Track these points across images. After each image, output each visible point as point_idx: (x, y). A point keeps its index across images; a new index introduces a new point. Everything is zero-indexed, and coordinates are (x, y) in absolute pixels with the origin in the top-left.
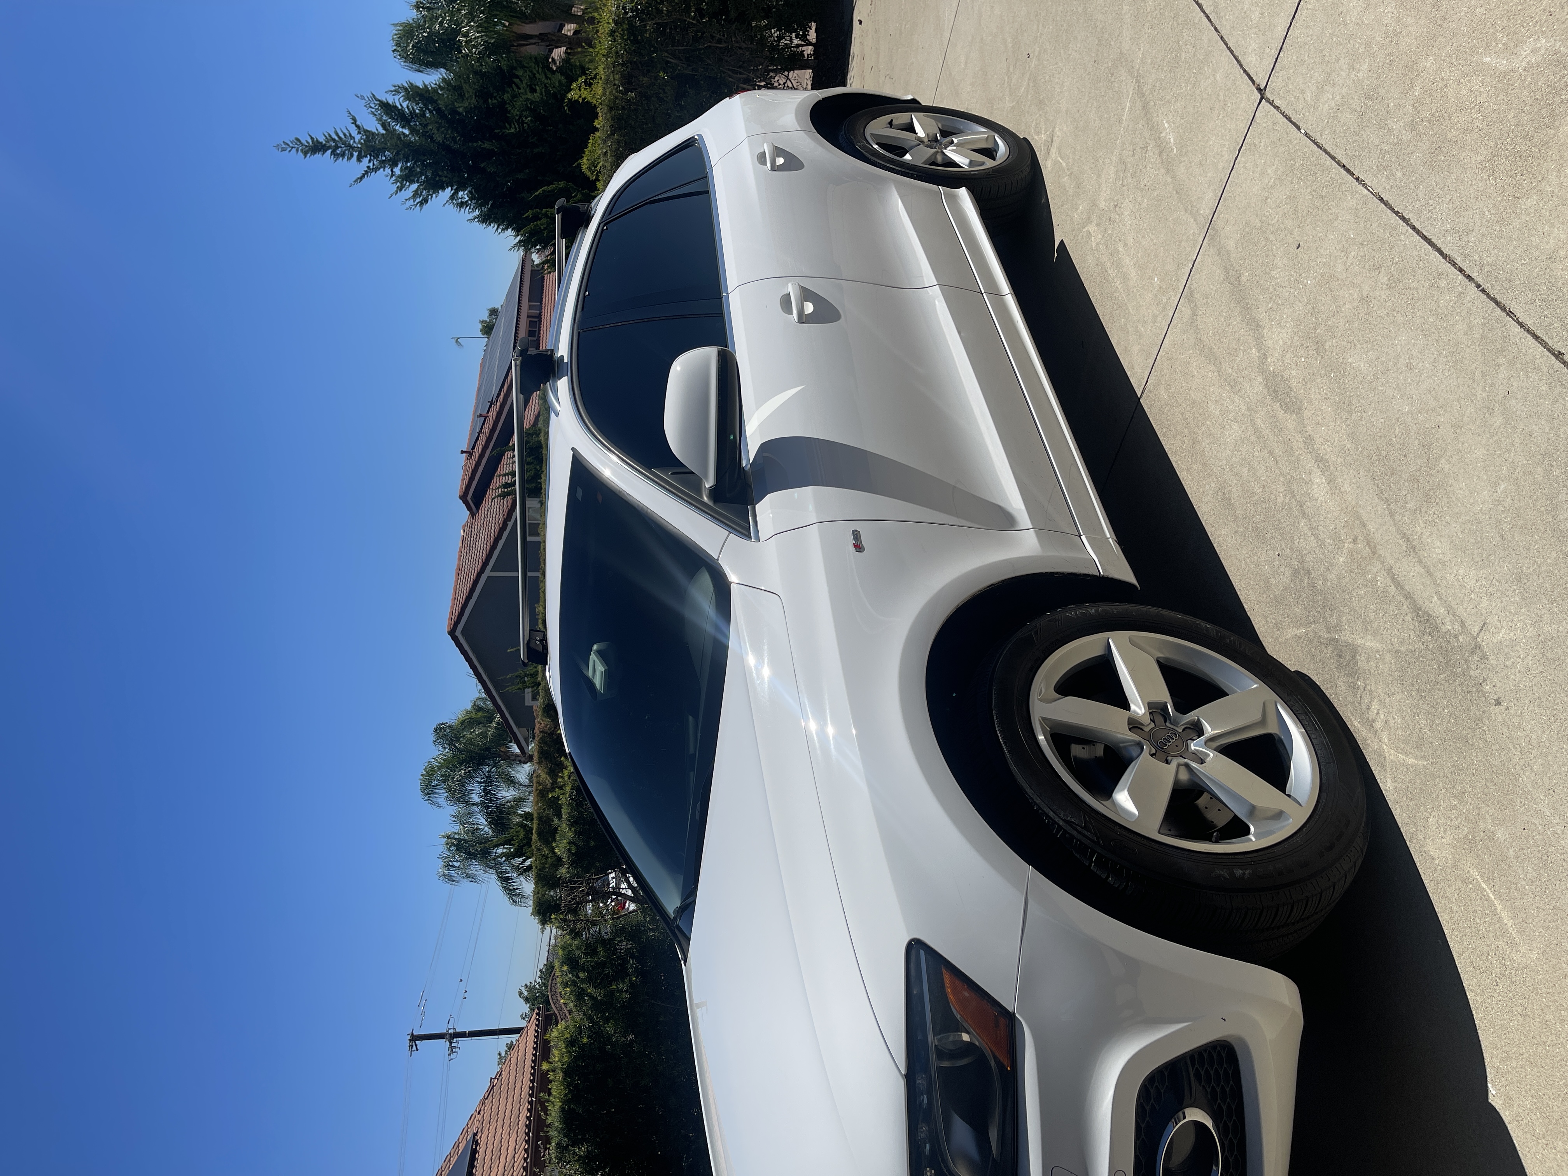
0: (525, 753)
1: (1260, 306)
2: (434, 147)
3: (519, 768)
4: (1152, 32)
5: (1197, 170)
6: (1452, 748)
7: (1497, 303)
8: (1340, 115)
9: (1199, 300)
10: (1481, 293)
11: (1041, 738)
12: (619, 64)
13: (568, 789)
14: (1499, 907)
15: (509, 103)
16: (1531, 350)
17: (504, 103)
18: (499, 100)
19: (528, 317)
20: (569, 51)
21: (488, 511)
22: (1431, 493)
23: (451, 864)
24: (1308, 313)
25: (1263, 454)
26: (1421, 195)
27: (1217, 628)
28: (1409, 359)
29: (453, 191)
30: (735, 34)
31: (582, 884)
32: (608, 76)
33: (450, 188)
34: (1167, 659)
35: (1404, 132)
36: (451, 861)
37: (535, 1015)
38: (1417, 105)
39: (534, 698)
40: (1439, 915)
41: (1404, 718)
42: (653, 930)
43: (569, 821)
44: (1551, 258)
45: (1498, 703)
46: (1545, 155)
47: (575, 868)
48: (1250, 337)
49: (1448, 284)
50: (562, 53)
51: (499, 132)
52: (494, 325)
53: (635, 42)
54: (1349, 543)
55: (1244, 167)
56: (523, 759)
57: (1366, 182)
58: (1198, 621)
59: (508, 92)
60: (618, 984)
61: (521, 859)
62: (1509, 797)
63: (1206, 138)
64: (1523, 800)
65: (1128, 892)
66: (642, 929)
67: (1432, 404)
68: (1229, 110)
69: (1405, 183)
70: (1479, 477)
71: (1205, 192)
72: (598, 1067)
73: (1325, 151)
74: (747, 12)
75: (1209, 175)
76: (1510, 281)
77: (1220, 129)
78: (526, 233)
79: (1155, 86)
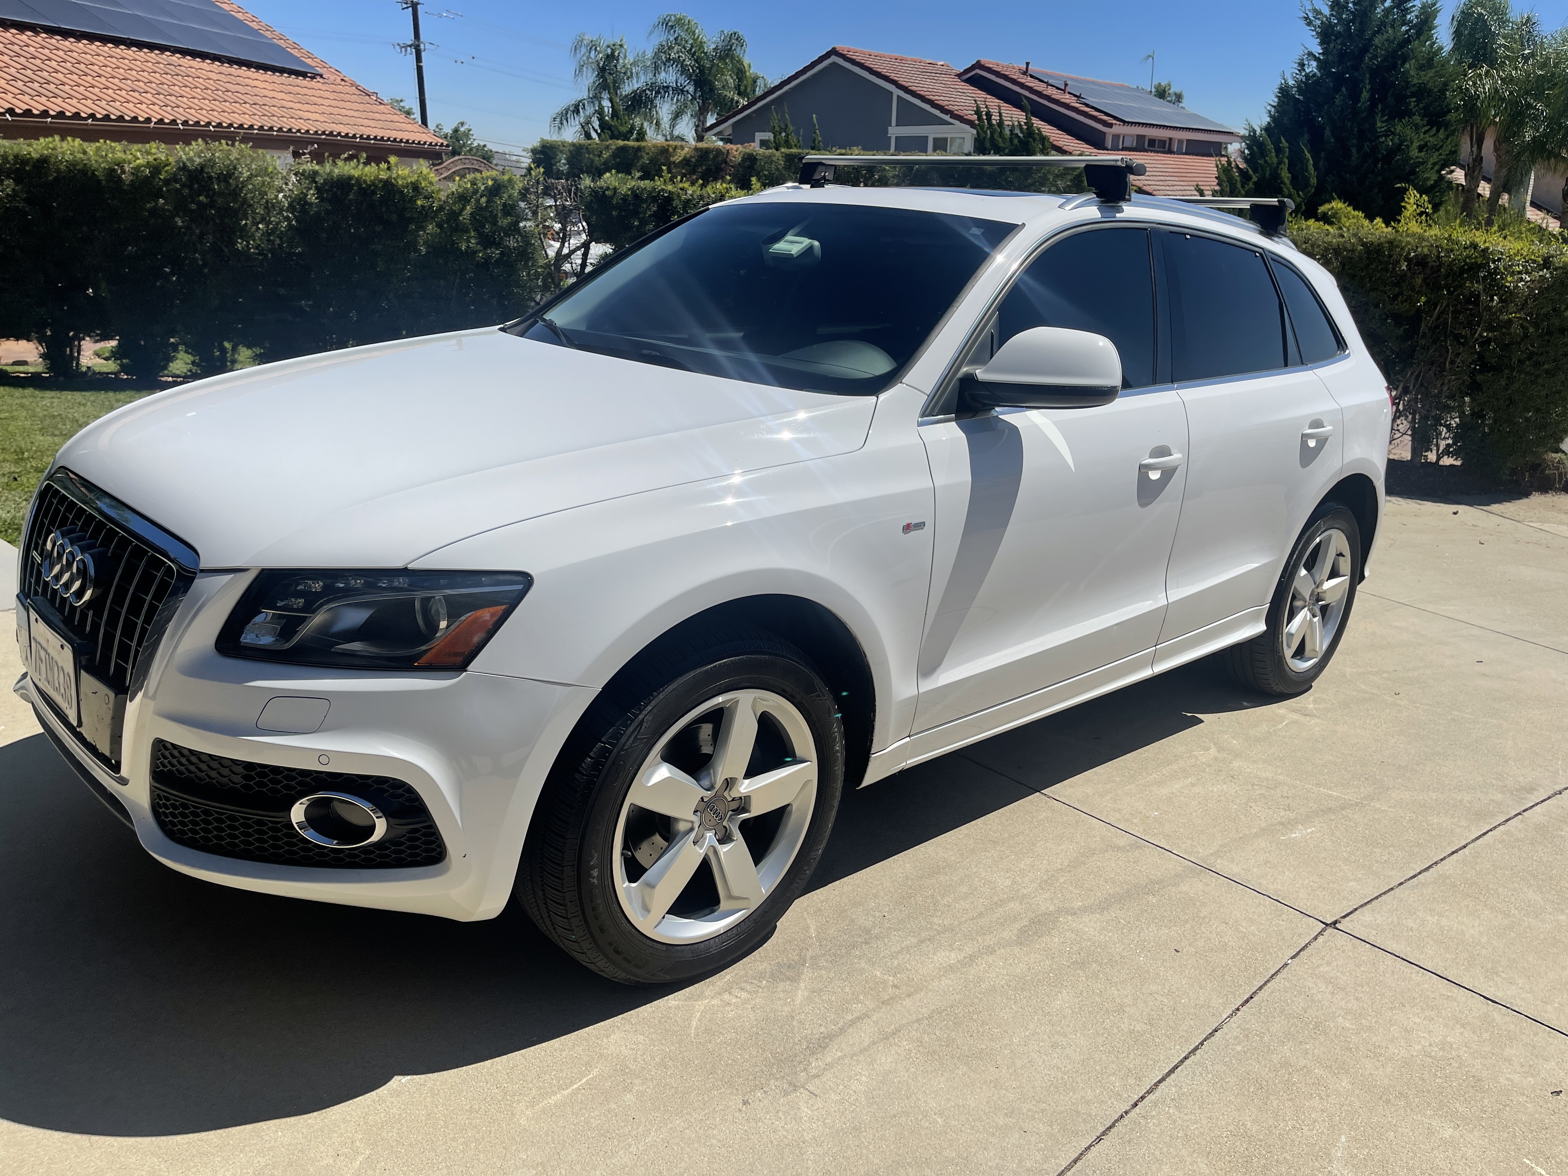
0: (706, 132)
1: (1122, 912)
2: (1368, 35)
3: (691, 125)
4: (1406, 821)
5: (1262, 858)
6: (705, 1060)
7: (1110, 1127)
8: (1302, 997)
9: (1133, 854)
10: (1120, 1114)
11: (720, 699)
12: (1440, 253)
13: (670, 188)
14: (566, 1092)
15: (1409, 121)
16: (1064, 1156)
17: (1410, 114)
18: (1414, 110)
19: (1170, 139)
20: (1460, 188)
21: (962, 92)
22: (936, 1057)
23: (593, 48)
24: (1112, 956)
25: (980, 907)
26: (1217, 1067)
27: (818, 859)
28: (1062, 1045)
29: (1317, 55)
30: (1459, 379)
31: (574, 202)
32: (1427, 240)
33: (1321, 51)
34: (790, 813)
35: (1280, 1056)
36: (596, 49)
37: (441, 141)
38: (1305, 1070)
39: (764, 143)
40: (558, 1039)
41: (733, 1019)
42: (528, 274)
43: (638, 189)
45: (745, 1103)
47: (591, 194)
48: (1093, 901)
49: (1130, 1086)
50: (1459, 180)
51: (1378, 109)
52: (1164, 98)
53: (1462, 271)
54: (893, 981)
55: (1259, 904)
56: (700, 129)
57: (1234, 1017)
58: (825, 842)
59: (1422, 120)
60: (475, 238)
61: (597, 127)
62: (661, 1106)
63: (1292, 869)
64: (658, 1119)
65: (577, 776)
66: (530, 264)
67: (1019, 1063)
68: (1318, 892)
69: (1230, 1053)
70: (949, 1100)
71: (1237, 864)
72: (394, 217)
73: (1268, 981)
74: (1480, 393)
75: (1255, 870)
76: (1129, 1142)
77: (1300, 883)
78: (1263, 140)
79: (1350, 821)
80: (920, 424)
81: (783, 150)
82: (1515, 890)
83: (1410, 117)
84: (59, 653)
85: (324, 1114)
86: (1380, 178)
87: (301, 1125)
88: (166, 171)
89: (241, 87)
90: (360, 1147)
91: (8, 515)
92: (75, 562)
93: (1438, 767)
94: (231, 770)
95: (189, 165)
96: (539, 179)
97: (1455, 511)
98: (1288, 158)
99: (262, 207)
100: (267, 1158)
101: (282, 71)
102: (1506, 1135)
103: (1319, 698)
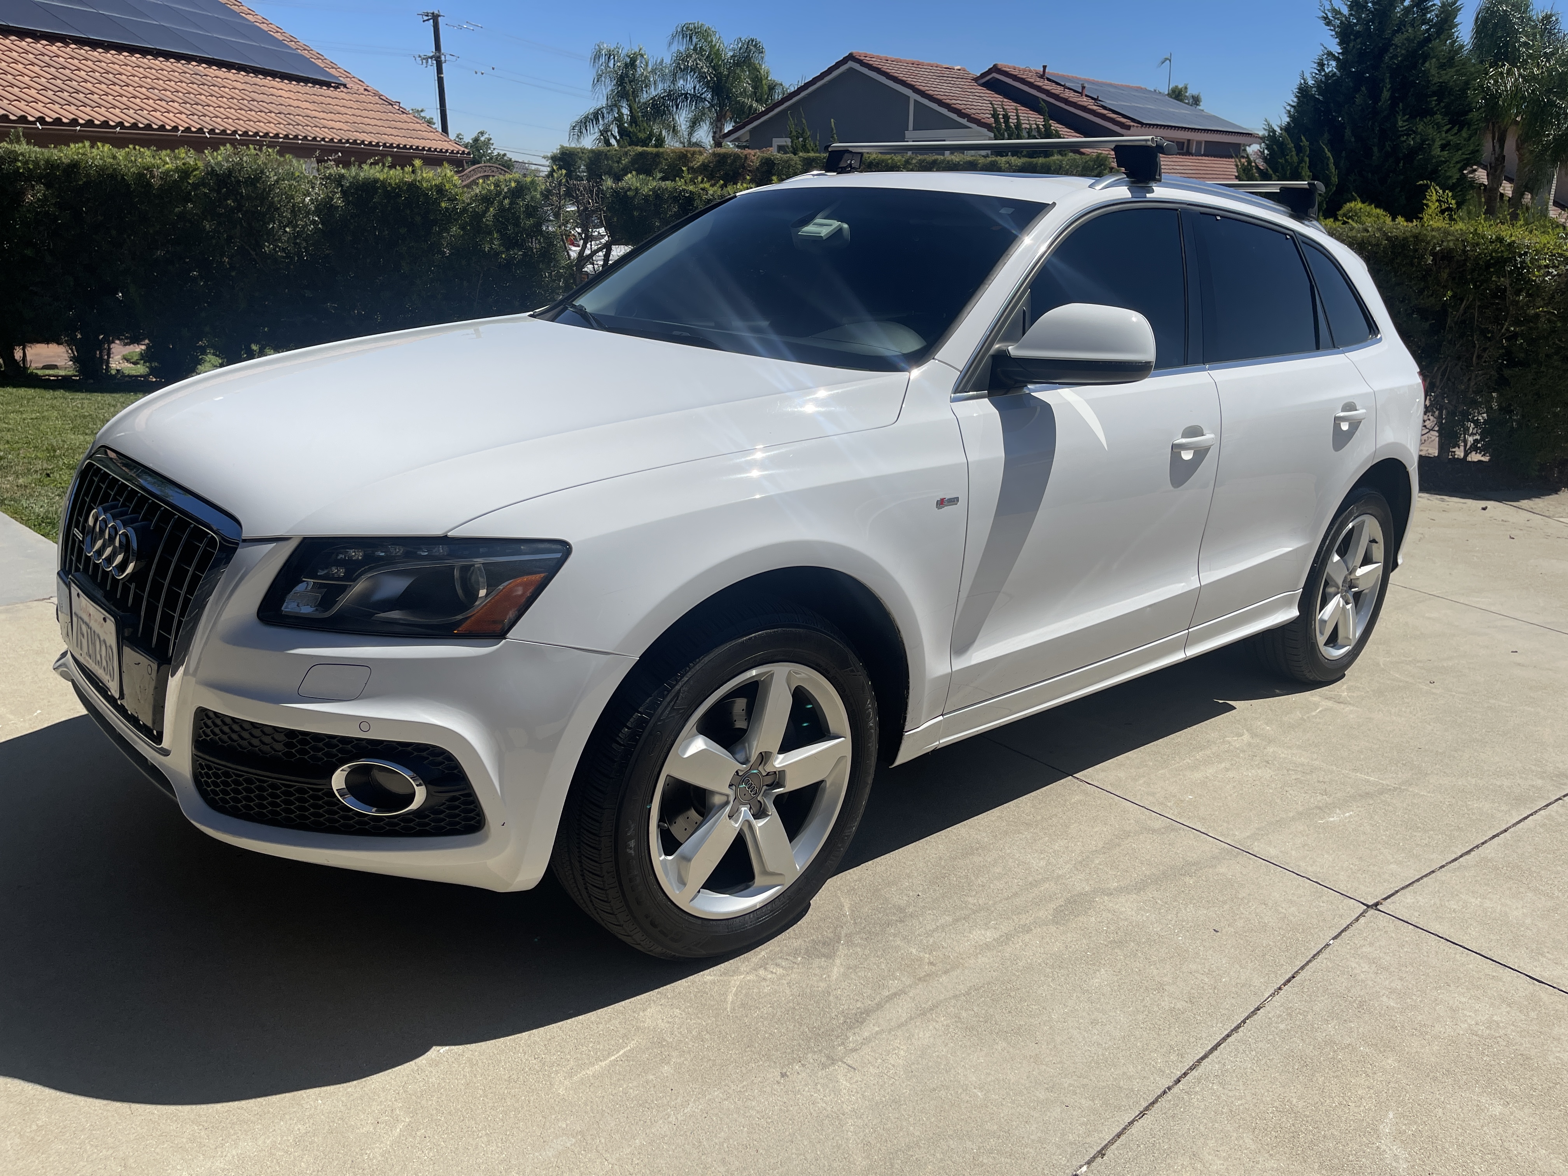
0: (723, 138)
1: (1159, 893)
2: (1388, 33)
3: (709, 132)
4: (1445, 805)
5: (1299, 842)
6: (742, 1033)
7: (1153, 1103)
8: (1345, 977)
9: (1168, 837)
10: (1163, 1090)
11: (754, 672)
12: (1465, 247)
13: (691, 188)
14: (603, 1064)
15: (1431, 120)
16: (1106, 1130)
17: (1433, 114)
18: (1435, 109)
19: (1189, 141)
20: (1482, 188)
21: (980, 96)
22: (975, 1033)
23: (612, 57)
24: (1150, 935)
25: (1015, 887)
26: (1261, 1045)
27: (851, 837)
28: (1102, 1022)
29: (1337, 55)
30: (1486, 374)
31: (596, 203)
32: (1453, 235)
33: (1340, 51)
34: (824, 789)
35: (1324, 1035)
36: (614, 58)
37: (463, 149)
38: (1351, 1048)
39: (781, 148)
40: (595, 1012)
41: (769, 994)
42: (550, 275)
43: (659, 189)
44: (1194, 1155)
45: (783, 1075)
46: (1293, 1159)
47: (613, 195)
48: (1129, 882)
49: (1173, 1062)
50: (1481, 180)
51: (1399, 108)
52: (1181, 100)
53: (1488, 265)
54: (929, 958)
55: (1299, 886)
56: (717, 136)
57: (1277, 996)
58: (859, 819)
59: (1443, 119)
60: (498, 239)
61: (616, 134)
62: (699, 1078)
63: (1331, 852)
64: (697, 1090)
65: (614, 746)
66: (552, 264)
67: (1058, 1039)
68: (1358, 875)
69: (1273, 1031)
70: (989, 1074)
71: (1275, 847)
72: (418, 219)
73: (1310, 961)
74: (1508, 388)
75: (1294, 852)
76: (1173, 1117)
77: (1339, 865)
78: (1283, 139)
79: (1389, 805)
80: (953, 400)
81: (801, 154)
82: (1558, 873)
83: (1432, 116)
84: (102, 626)
85: (364, 1083)
86: (1401, 176)
87: (340, 1094)
88: (194, 176)
89: (265, 96)
90: (400, 1115)
91: (41, 510)
93: (1476, 754)
94: (273, 738)
95: (217, 169)
96: (561, 180)
97: (1484, 506)
98: (1308, 157)
99: (289, 211)
100: (307, 1125)
101: (306, 80)
102: (1557, 1113)
103: (1352, 686)
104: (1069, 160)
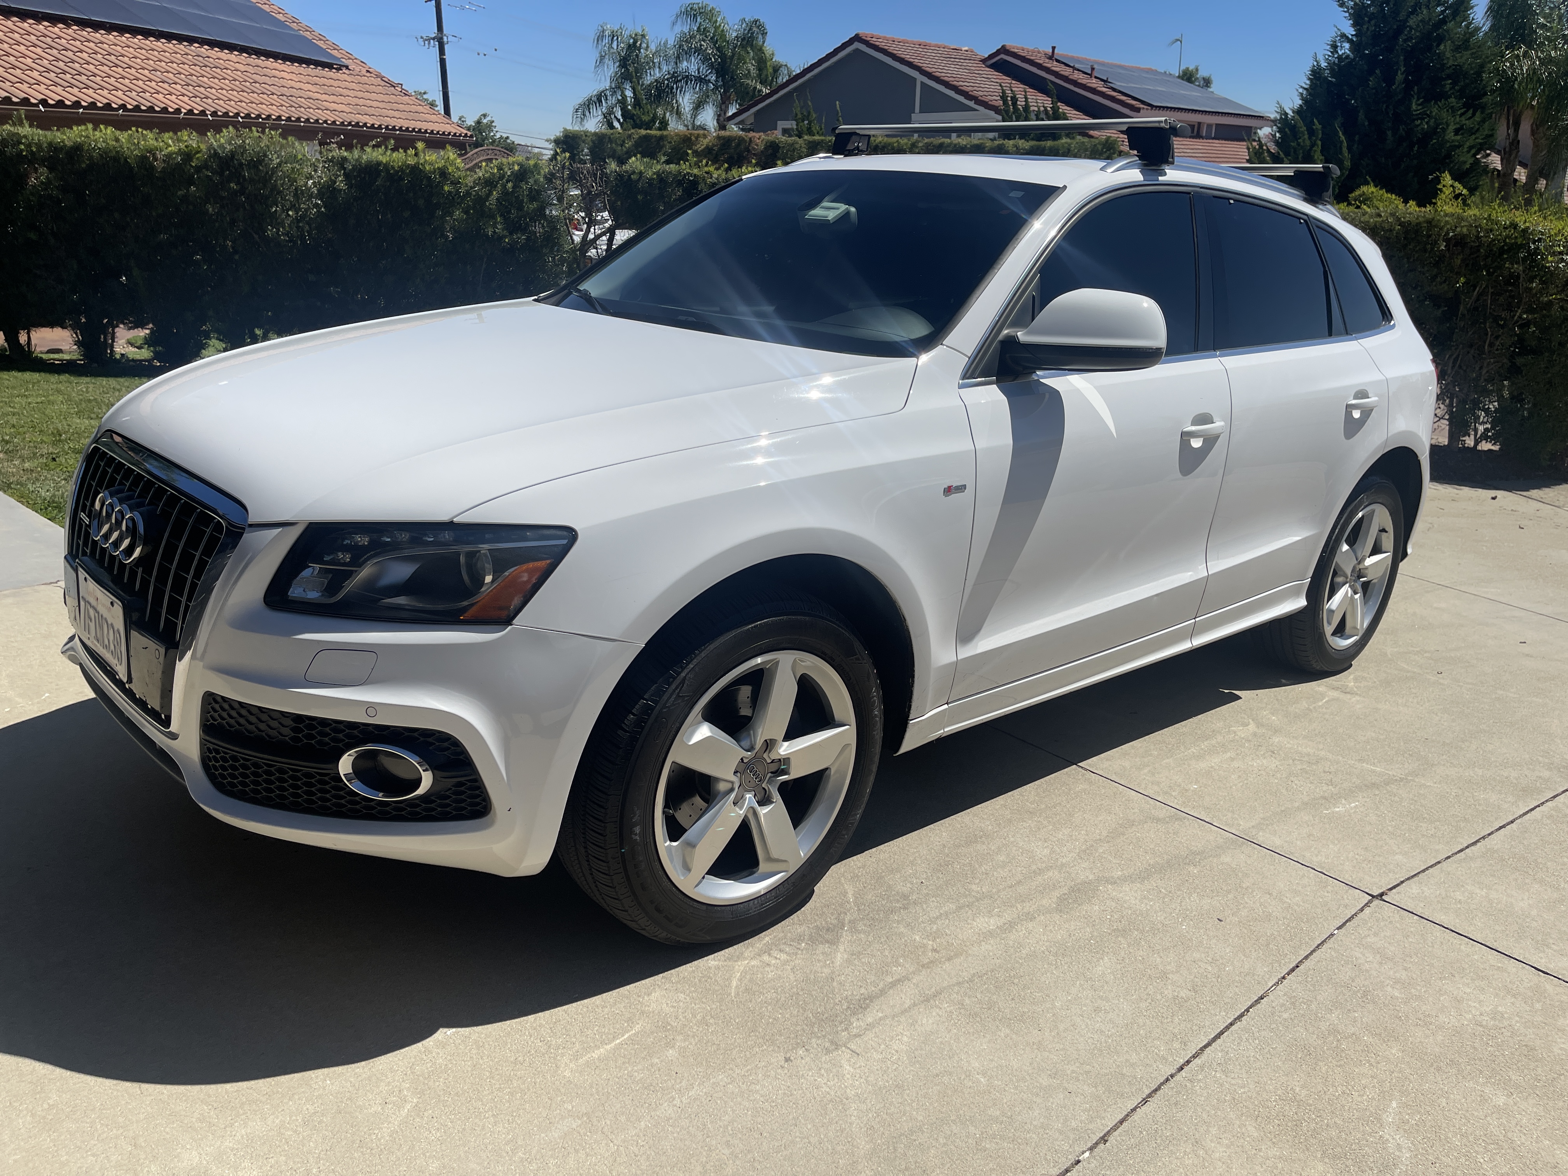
0: (728, 121)
1: (1163, 882)
2: (1402, 15)
3: (713, 115)
4: (1451, 796)
5: (1305, 831)
6: (746, 1018)
7: (1156, 1091)
8: (1349, 966)
9: (1172, 826)
10: (1166, 1077)
11: (759, 660)
12: (1479, 233)
13: (696, 171)
14: (608, 1047)
15: (1445, 104)
16: (1109, 1117)
17: (1447, 97)
18: (1450, 93)
19: (1199, 123)
20: (1496, 173)
21: (988, 78)
22: (978, 1019)
23: (615, 38)
24: (1153, 924)
25: (1019, 875)
26: (1264, 1033)
27: (856, 824)
28: (1105, 1009)
29: (1350, 37)
30: (1498, 362)
31: (600, 186)
32: (1466, 220)
33: (1354, 33)
34: (829, 777)
35: (1328, 1024)
36: (618, 39)
37: (465, 132)
38: (1354, 1038)
39: (785, 131)
40: (600, 996)
41: (773, 980)
42: (554, 260)
43: (663, 173)
44: (1197, 1142)
45: (787, 1060)
46: (1296, 1147)
47: (616, 179)
48: (1133, 871)
49: (1175, 1050)
50: (1495, 165)
51: (1414, 91)
52: (1192, 82)
53: (1502, 251)
54: (932, 945)
55: (1304, 876)
56: (722, 119)
57: (1280, 986)
58: (863, 806)
59: (1458, 103)
60: (501, 223)
61: (620, 117)
62: (704, 1062)
63: (1336, 842)
64: (701, 1074)
65: (620, 732)
66: (556, 249)
67: (1061, 1027)
68: (1364, 865)
69: (1276, 1020)
70: (992, 1060)
71: (1279, 837)
72: (421, 202)
73: (1314, 951)
74: (1520, 376)
75: (1298, 843)
76: (1176, 1104)
77: (1345, 855)
78: (1295, 122)
79: (1395, 796)
80: (961, 387)
81: (806, 137)
83: (1446, 100)
84: (109, 610)
85: (372, 1064)
86: (1415, 162)
87: (349, 1074)
88: (198, 159)
89: (267, 78)
90: (407, 1096)
91: (48, 494)
92: (125, 521)
93: (1483, 745)
94: (279, 723)
95: (220, 152)
96: (565, 163)
97: (1494, 496)
98: (1320, 140)
99: (292, 194)
100: (316, 1105)
101: (308, 62)
103: (1359, 676)
104: (1077, 143)
